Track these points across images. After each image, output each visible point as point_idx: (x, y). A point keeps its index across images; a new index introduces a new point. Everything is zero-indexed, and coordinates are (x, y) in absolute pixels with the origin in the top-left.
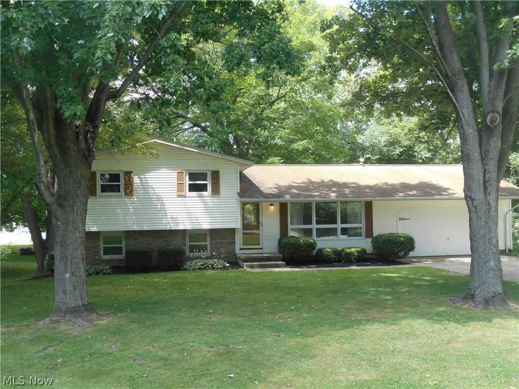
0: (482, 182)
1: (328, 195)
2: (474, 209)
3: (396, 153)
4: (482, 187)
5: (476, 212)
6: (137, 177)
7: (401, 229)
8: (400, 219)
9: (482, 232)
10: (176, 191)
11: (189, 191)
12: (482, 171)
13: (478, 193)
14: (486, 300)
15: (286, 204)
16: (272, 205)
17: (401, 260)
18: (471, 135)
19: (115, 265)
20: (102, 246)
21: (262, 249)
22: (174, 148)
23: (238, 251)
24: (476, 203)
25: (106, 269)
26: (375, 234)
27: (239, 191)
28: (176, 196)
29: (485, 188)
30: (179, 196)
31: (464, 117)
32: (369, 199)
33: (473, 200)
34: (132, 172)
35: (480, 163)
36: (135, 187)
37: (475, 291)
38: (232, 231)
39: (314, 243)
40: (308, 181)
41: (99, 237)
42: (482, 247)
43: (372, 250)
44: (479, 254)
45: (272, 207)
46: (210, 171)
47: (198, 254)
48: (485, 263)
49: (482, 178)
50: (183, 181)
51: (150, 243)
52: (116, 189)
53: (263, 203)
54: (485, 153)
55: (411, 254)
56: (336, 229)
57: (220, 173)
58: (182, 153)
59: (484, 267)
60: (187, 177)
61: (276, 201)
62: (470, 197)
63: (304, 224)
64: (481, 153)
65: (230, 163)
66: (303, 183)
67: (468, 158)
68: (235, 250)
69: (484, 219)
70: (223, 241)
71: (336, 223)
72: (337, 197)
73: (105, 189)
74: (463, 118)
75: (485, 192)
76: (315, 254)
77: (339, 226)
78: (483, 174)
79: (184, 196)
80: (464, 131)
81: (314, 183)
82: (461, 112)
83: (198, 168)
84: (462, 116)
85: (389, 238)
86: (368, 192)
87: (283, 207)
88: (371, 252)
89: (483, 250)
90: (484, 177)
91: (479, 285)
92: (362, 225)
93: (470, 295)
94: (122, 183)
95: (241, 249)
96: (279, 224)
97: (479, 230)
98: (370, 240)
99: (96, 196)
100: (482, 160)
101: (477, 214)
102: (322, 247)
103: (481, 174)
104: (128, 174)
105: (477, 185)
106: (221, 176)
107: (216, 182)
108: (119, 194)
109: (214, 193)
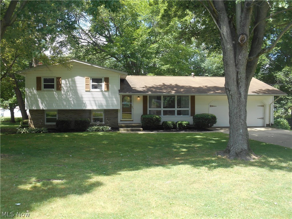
0: (235, 79)
1: (171, 92)
2: (230, 96)
3: (222, 73)
4: (235, 83)
5: (232, 99)
6: (64, 80)
7: (211, 112)
8: (211, 106)
9: (235, 111)
10: (85, 89)
11: (92, 89)
12: (236, 72)
13: (233, 86)
14: (236, 154)
15: (147, 96)
16: (139, 97)
17: (209, 129)
18: (229, 49)
19: (53, 128)
20: (46, 117)
21: (133, 121)
22: (84, 65)
23: (119, 122)
24: (231, 93)
25: (45, 130)
26: (196, 114)
27: (119, 89)
28: (85, 91)
29: (238, 83)
30: (86, 91)
31: (224, 37)
32: (193, 94)
33: (229, 91)
34: (60, 78)
35: (234, 67)
36: (62, 86)
37: (231, 148)
38: (116, 111)
39: (159, 118)
40: (162, 84)
41: (44, 113)
42: (235, 120)
43: (193, 123)
44: (233, 125)
45: (139, 98)
46: (104, 78)
47: (94, 123)
48: (237, 131)
49: (235, 77)
50: (89, 83)
51: (71, 116)
52: (52, 87)
53: (134, 96)
54: (238, 61)
55: (215, 125)
56: (174, 111)
57: (109, 79)
58: (89, 67)
59: (236, 133)
60: (91, 81)
61: (141, 95)
62: (228, 89)
63: (157, 108)
64: (235, 61)
65: (115, 73)
66: (159, 85)
67: (227, 64)
68: (118, 121)
69: (237, 103)
70: (111, 116)
71: (174, 108)
72: (175, 93)
73: (46, 87)
74: (224, 39)
75: (238, 86)
76: (161, 124)
77: (176, 109)
78: (236, 75)
79: (89, 91)
80: (224, 46)
81: (166, 85)
82: (222, 34)
83: (97, 76)
84: (223, 37)
85: (201, 116)
86: (193, 91)
87: (145, 98)
88: (193, 124)
89: (235, 123)
90: (237, 76)
91: (233, 144)
92: (189, 109)
93: (228, 150)
94: (55, 84)
95: (121, 121)
96: (142, 107)
97: (234, 110)
98: (192, 117)
99: (41, 90)
100: (236, 66)
101: (232, 100)
102: (165, 120)
103: (235, 75)
104: (58, 78)
105: (232, 81)
106: (110, 81)
107: (107, 83)
108: (53, 89)
109: (106, 90)
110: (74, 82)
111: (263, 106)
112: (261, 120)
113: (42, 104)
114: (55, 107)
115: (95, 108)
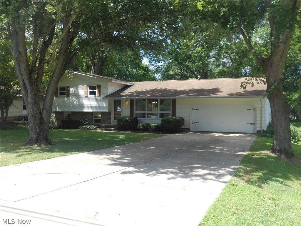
6: (71, 89)
8: (193, 109)
10: (84, 95)
11: (89, 94)
15: (133, 100)
30: (85, 97)
32: (174, 97)
34: (69, 87)
36: (70, 93)
45: (127, 102)
46: (97, 85)
50: (87, 90)
52: (64, 94)
53: (123, 100)
60: (89, 88)
70: (106, 118)
73: (61, 94)
77: (159, 112)
79: (87, 97)
83: (93, 84)
87: (132, 102)
92: (170, 112)
94: (66, 91)
95: (113, 122)
99: (58, 97)
104: (68, 87)
106: (102, 87)
107: (99, 90)
108: (65, 96)
109: (98, 95)
110: (77, 89)
111: (254, 110)
112: (252, 126)
113: (58, 108)
114: (66, 110)
115: (91, 111)
